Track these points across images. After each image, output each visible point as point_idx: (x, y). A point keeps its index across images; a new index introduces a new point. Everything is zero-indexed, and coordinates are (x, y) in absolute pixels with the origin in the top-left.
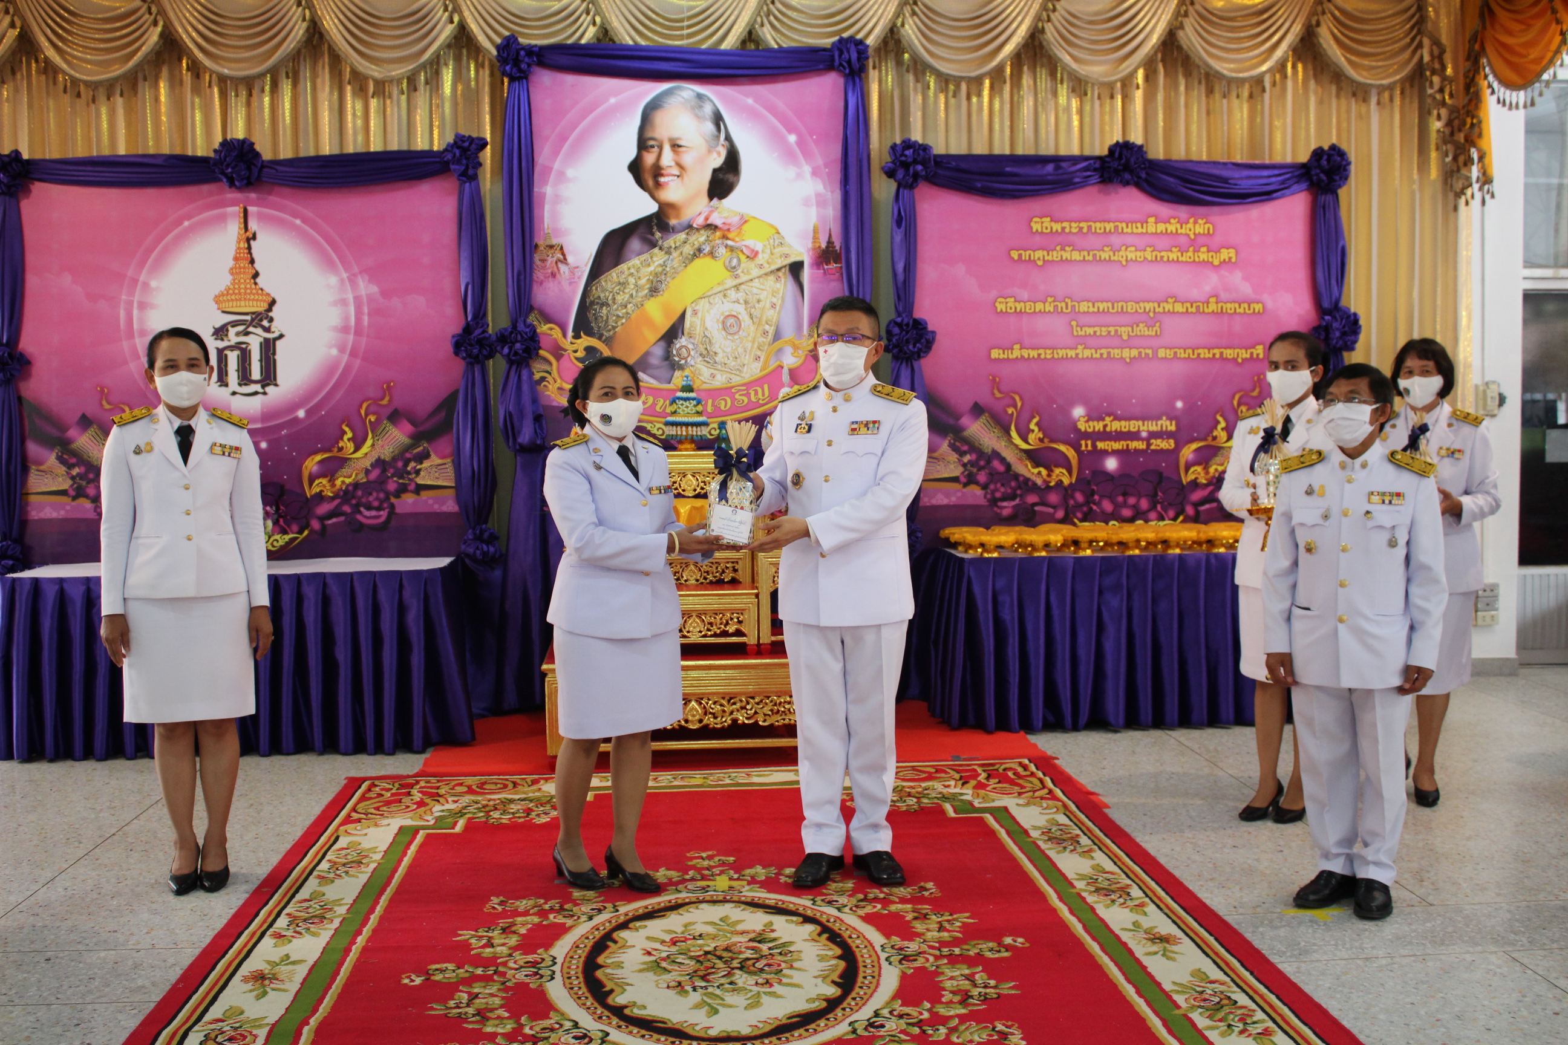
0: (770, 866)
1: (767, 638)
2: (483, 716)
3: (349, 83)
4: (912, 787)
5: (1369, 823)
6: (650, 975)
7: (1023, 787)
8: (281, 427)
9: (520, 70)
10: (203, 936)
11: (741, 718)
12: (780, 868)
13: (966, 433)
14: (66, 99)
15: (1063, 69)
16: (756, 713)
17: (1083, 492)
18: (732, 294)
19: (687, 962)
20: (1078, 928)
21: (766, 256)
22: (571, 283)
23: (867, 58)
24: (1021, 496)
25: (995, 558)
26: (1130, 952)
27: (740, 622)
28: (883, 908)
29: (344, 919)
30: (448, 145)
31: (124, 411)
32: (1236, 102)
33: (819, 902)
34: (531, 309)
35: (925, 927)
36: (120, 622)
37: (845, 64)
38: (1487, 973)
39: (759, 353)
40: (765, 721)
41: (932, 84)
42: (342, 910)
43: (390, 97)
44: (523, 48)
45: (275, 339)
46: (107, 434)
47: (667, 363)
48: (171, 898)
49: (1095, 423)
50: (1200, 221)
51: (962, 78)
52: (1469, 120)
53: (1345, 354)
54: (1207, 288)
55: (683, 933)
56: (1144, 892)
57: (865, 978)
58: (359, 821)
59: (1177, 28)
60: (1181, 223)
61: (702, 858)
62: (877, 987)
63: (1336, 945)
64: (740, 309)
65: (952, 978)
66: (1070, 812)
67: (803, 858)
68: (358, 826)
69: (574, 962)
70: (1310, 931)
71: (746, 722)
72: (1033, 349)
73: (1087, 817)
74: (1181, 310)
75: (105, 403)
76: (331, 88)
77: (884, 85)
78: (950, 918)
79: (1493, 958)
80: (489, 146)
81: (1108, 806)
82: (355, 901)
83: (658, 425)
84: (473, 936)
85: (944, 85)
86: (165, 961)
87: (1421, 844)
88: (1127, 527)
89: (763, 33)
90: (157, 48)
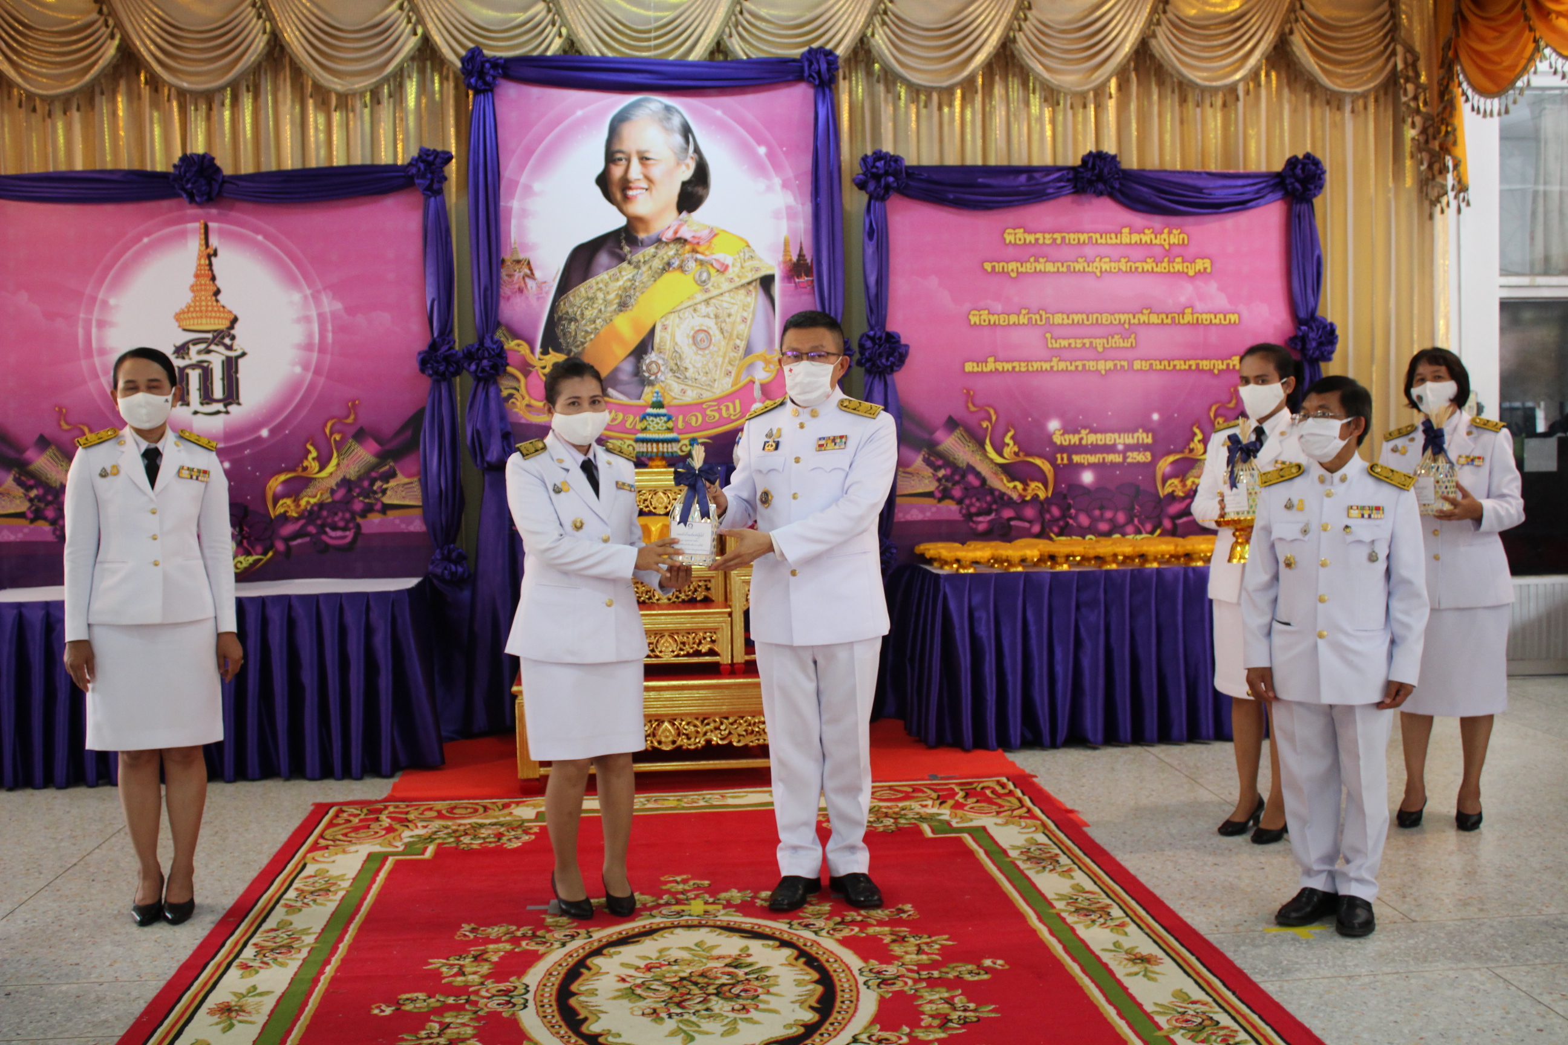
0: (745, 889)
1: (740, 657)
2: (452, 739)
3: (311, 96)
4: (888, 807)
6: (625, 1002)
7: (1001, 806)
8: (243, 447)
9: (485, 83)
10: (168, 967)
11: (715, 739)
12: (756, 891)
13: (941, 448)
14: (22, 114)
15: (1035, 79)
16: (730, 733)
17: (1059, 506)
18: (702, 308)
19: (662, 988)
20: (1058, 949)
21: (737, 269)
22: (538, 299)
23: (837, 69)
24: (996, 510)
25: (971, 574)
26: (1111, 973)
27: (713, 641)
28: (861, 931)
29: (312, 949)
30: (413, 159)
32: (1209, 111)
33: (796, 926)
34: (498, 325)
35: (904, 949)
36: (85, 650)
37: (815, 75)
38: (1471, 990)
39: (730, 368)
40: (739, 741)
41: (903, 95)
42: (310, 939)
43: (353, 110)
44: (488, 60)
45: (238, 358)
47: (636, 379)
48: (135, 930)
49: (1071, 436)
50: (1175, 231)
51: (933, 88)
52: (1443, 128)
53: (1322, 365)
54: (1183, 299)
55: (657, 959)
56: (1125, 912)
57: (843, 1002)
58: (326, 847)
59: (1149, 37)
60: (1156, 233)
61: (677, 882)
62: (855, 1011)
63: (1319, 963)
64: (710, 324)
65: (931, 1002)
66: (1050, 831)
67: (779, 881)
68: (326, 853)
69: (547, 990)
70: (1292, 949)
71: (720, 742)
72: (1007, 361)
73: (1066, 835)
74: (1156, 321)
75: (63, 423)
76: (293, 101)
77: (854, 96)
78: (928, 940)
79: (1476, 975)
80: (454, 160)
81: (1087, 825)
82: (323, 930)
83: (629, 442)
84: (444, 965)
85: (914, 95)
86: (129, 994)
87: (1403, 860)
88: (1104, 541)
89: (732, 44)
90: (115, 62)
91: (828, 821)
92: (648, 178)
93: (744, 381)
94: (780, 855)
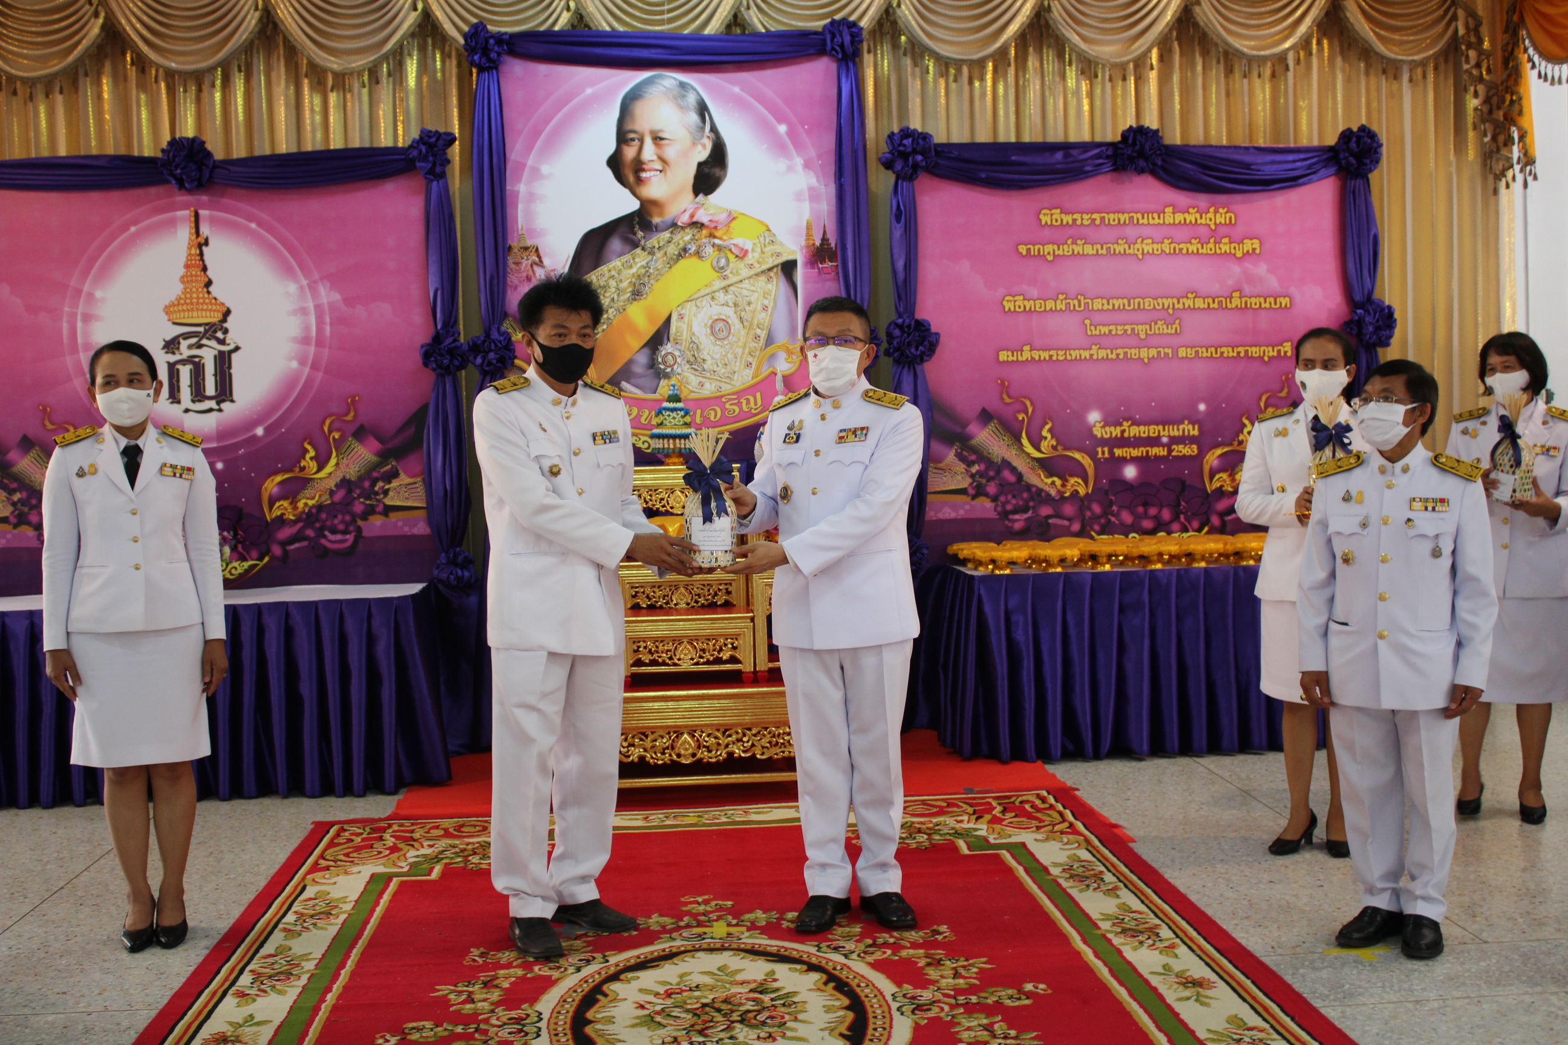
0: (771, 910)
1: (763, 665)
2: (459, 754)
3: (306, 76)
4: (921, 823)
5: (1416, 854)
6: (644, 1030)
7: (1041, 821)
8: (237, 446)
9: (490, 60)
10: (160, 996)
11: (738, 752)
12: (782, 912)
13: (974, 442)
15: (1071, 50)
16: (753, 745)
17: (1100, 503)
18: (721, 296)
19: (683, 1015)
20: (1103, 972)
21: (757, 255)
23: (862, 41)
24: (1034, 508)
25: (1007, 575)
26: (1161, 997)
27: (734, 648)
28: (894, 954)
29: (312, 975)
30: (414, 141)
31: (68, 431)
32: (1257, 82)
33: (824, 949)
34: (505, 315)
35: (940, 973)
36: (65, 659)
37: (838, 48)
38: (1548, 1016)
39: (750, 359)
40: (763, 754)
41: (931, 68)
42: (310, 966)
43: (350, 91)
44: (493, 36)
45: (231, 352)
46: (49, 455)
47: (652, 371)
48: (125, 956)
49: (1112, 429)
50: (1221, 210)
51: (963, 61)
52: (1508, 97)
53: (1380, 350)
54: (1230, 282)
55: (678, 984)
56: (1175, 933)
57: (875, 1029)
58: (327, 868)
59: (1192, 4)
60: (1202, 212)
61: (698, 903)
62: (888, 1039)
63: (1383, 987)
64: (729, 313)
65: (969, 1029)
66: (1093, 847)
67: (806, 900)
68: (327, 874)
69: (561, 1017)
70: (1355, 972)
71: (743, 755)
72: (1044, 350)
73: (1111, 852)
74: (1202, 306)
75: (47, 423)
76: (287, 81)
77: (879, 70)
78: (965, 963)
79: (1554, 999)
80: (457, 143)
81: (1134, 841)
82: (323, 955)
83: (644, 438)
84: (452, 991)
85: (944, 69)
86: (118, 1024)
87: (1472, 877)
88: (1148, 539)
89: (750, 16)
90: (99, 40)
92: (661, 159)
93: (765, 372)
94: (807, 874)
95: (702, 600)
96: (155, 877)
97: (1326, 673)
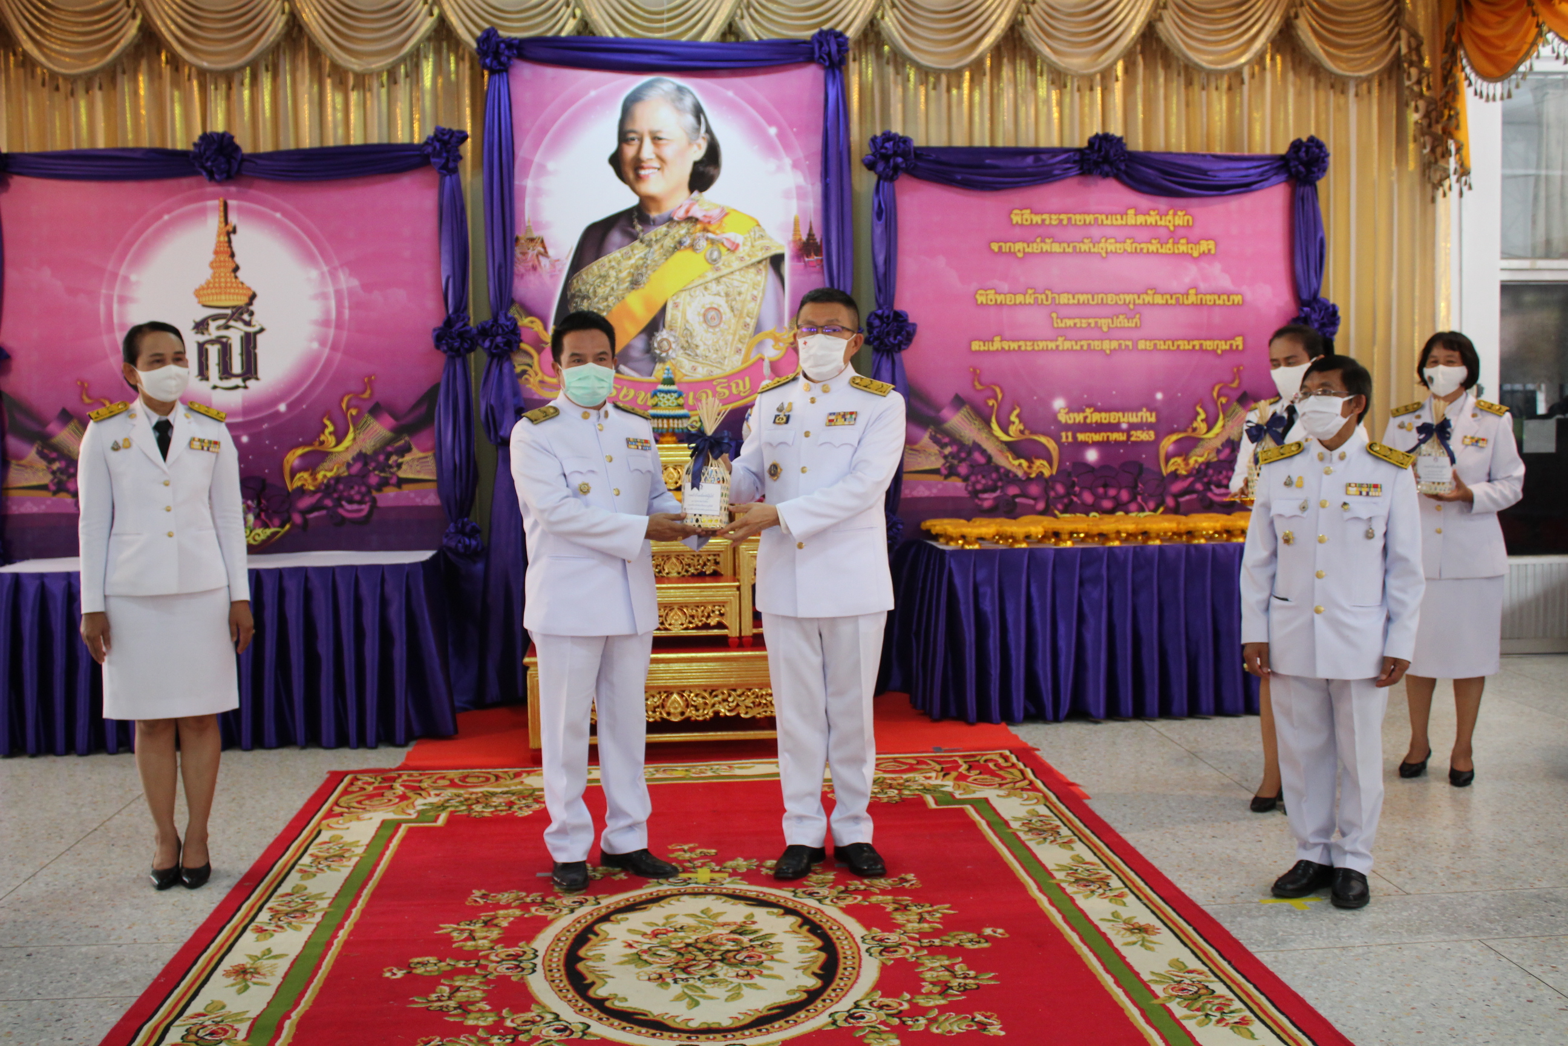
0: (751, 858)
1: (748, 631)
2: (465, 710)
3: (329, 76)
4: (893, 779)
5: (1347, 812)
6: (632, 968)
7: (1004, 778)
8: (261, 421)
9: (500, 63)
10: (186, 930)
11: (723, 711)
12: (762, 860)
13: (947, 425)
14: (45, 92)
15: (1043, 61)
16: (738, 705)
17: (1063, 484)
18: (713, 287)
19: (668, 954)
20: (1057, 919)
21: (747, 248)
22: (552, 276)
23: (847, 50)
24: (1002, 488)
25: (976, 550)
26: (1109, 942)
27: (722, 615)
28: (864, 899)
29: (326, 913)
30: (429, 138)
32: (1215, 94)
33: (800, 894)
34: (512, 302)
35: (906, 918)
36: (102, 621)
37: (825, 57)
38: (1463, 961)
39: (740, 346)
40: (747, 713)
41: (912, 77)
42: (324, 904)
43: (370, 90)
44: (503, 41)
45: (256, 333)
47: (648, 356)
48: (153, 893)
49: (1076, 415)
50: (1180, 213)
51: (942, 71)
52: (1446, 112)
54: (1187, 280)
55: (664, 925)
56: (1124, 883)
57: (845, 969)
58: (341, 814)
59: (1156, 20)
60: (1161, 215)
61: (684, 851)
62: (857, 978)
63: (1313, 934)
64: (721, 302)
65: (932, 969)
66: (1051, 803)
67: (784, 850)
68: (341, 820)
69: (556, 954)
70: (1288, 920)
71: (728, 714)
72: (1013, 341)
73: (1067, 807)
74: (1161, 302)
75: (84, 398)
76: (311, 81)
77: (864, 77)
78: (930, 909)
79: (1468, 946)
80: (469, 140)
81: (1088, 798)
82: (337, 895)
84: (455, 929)
85: (923, 77)
86: (147, 956)
87: (1398, 834)
88: (1107, 518)
89: (744, 26)
90: (136, 41)
91: (833, 792)
93: (754, 358)
95: (692, 570)
96: (181, 821)
97: (1267, 644)
